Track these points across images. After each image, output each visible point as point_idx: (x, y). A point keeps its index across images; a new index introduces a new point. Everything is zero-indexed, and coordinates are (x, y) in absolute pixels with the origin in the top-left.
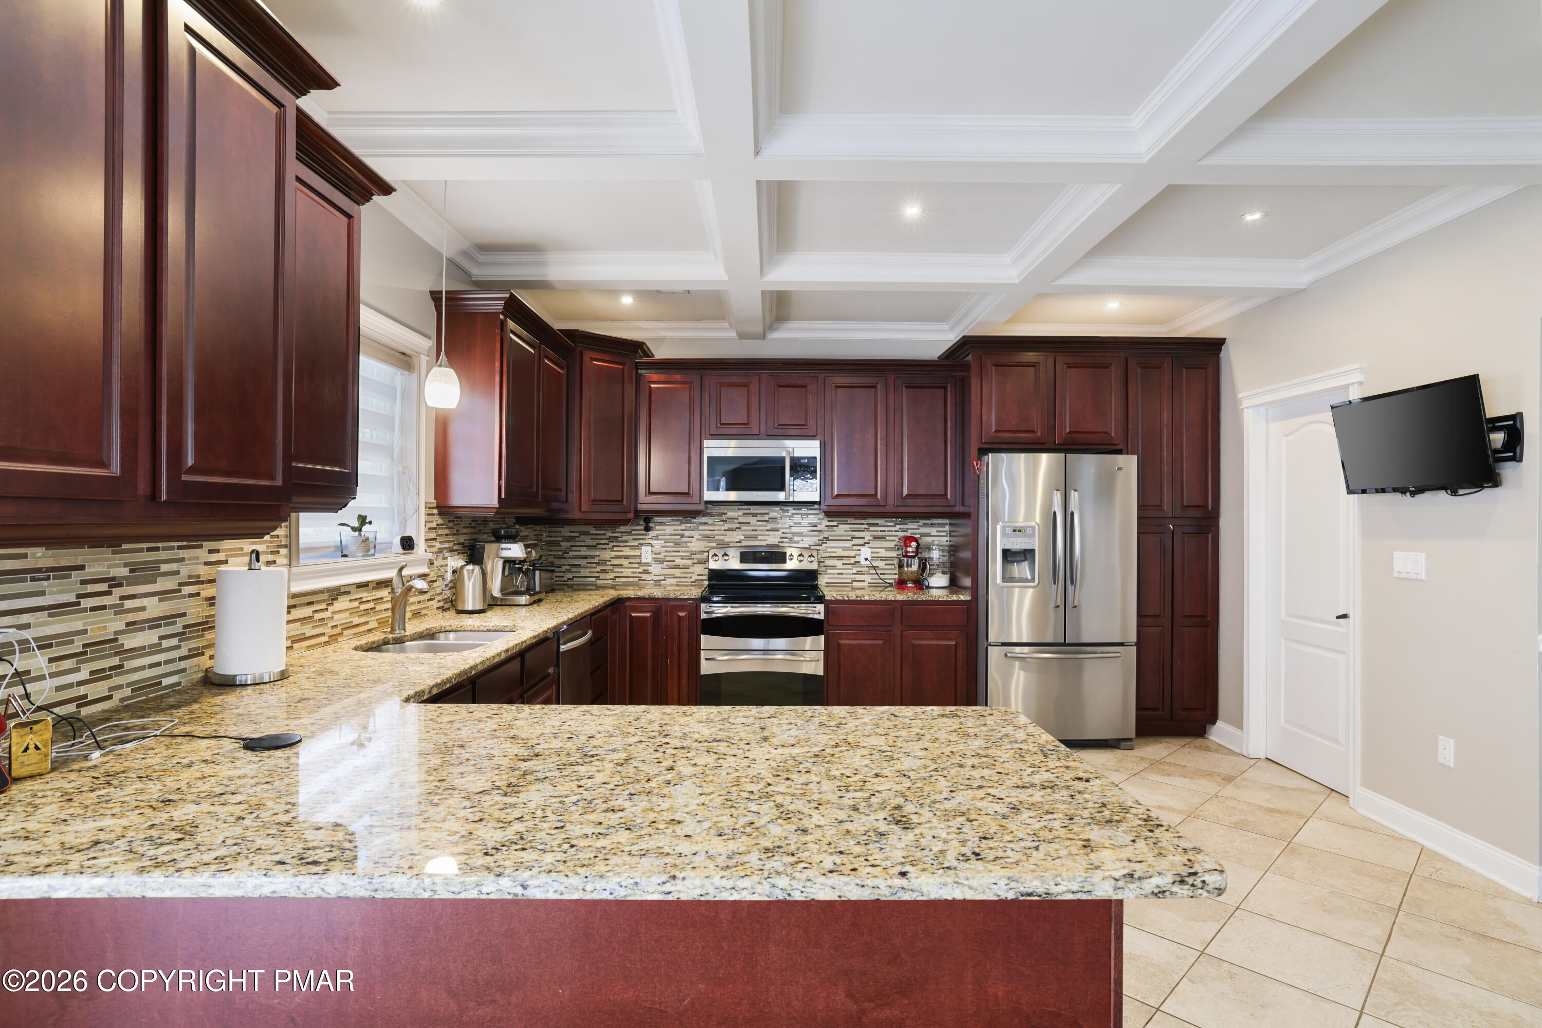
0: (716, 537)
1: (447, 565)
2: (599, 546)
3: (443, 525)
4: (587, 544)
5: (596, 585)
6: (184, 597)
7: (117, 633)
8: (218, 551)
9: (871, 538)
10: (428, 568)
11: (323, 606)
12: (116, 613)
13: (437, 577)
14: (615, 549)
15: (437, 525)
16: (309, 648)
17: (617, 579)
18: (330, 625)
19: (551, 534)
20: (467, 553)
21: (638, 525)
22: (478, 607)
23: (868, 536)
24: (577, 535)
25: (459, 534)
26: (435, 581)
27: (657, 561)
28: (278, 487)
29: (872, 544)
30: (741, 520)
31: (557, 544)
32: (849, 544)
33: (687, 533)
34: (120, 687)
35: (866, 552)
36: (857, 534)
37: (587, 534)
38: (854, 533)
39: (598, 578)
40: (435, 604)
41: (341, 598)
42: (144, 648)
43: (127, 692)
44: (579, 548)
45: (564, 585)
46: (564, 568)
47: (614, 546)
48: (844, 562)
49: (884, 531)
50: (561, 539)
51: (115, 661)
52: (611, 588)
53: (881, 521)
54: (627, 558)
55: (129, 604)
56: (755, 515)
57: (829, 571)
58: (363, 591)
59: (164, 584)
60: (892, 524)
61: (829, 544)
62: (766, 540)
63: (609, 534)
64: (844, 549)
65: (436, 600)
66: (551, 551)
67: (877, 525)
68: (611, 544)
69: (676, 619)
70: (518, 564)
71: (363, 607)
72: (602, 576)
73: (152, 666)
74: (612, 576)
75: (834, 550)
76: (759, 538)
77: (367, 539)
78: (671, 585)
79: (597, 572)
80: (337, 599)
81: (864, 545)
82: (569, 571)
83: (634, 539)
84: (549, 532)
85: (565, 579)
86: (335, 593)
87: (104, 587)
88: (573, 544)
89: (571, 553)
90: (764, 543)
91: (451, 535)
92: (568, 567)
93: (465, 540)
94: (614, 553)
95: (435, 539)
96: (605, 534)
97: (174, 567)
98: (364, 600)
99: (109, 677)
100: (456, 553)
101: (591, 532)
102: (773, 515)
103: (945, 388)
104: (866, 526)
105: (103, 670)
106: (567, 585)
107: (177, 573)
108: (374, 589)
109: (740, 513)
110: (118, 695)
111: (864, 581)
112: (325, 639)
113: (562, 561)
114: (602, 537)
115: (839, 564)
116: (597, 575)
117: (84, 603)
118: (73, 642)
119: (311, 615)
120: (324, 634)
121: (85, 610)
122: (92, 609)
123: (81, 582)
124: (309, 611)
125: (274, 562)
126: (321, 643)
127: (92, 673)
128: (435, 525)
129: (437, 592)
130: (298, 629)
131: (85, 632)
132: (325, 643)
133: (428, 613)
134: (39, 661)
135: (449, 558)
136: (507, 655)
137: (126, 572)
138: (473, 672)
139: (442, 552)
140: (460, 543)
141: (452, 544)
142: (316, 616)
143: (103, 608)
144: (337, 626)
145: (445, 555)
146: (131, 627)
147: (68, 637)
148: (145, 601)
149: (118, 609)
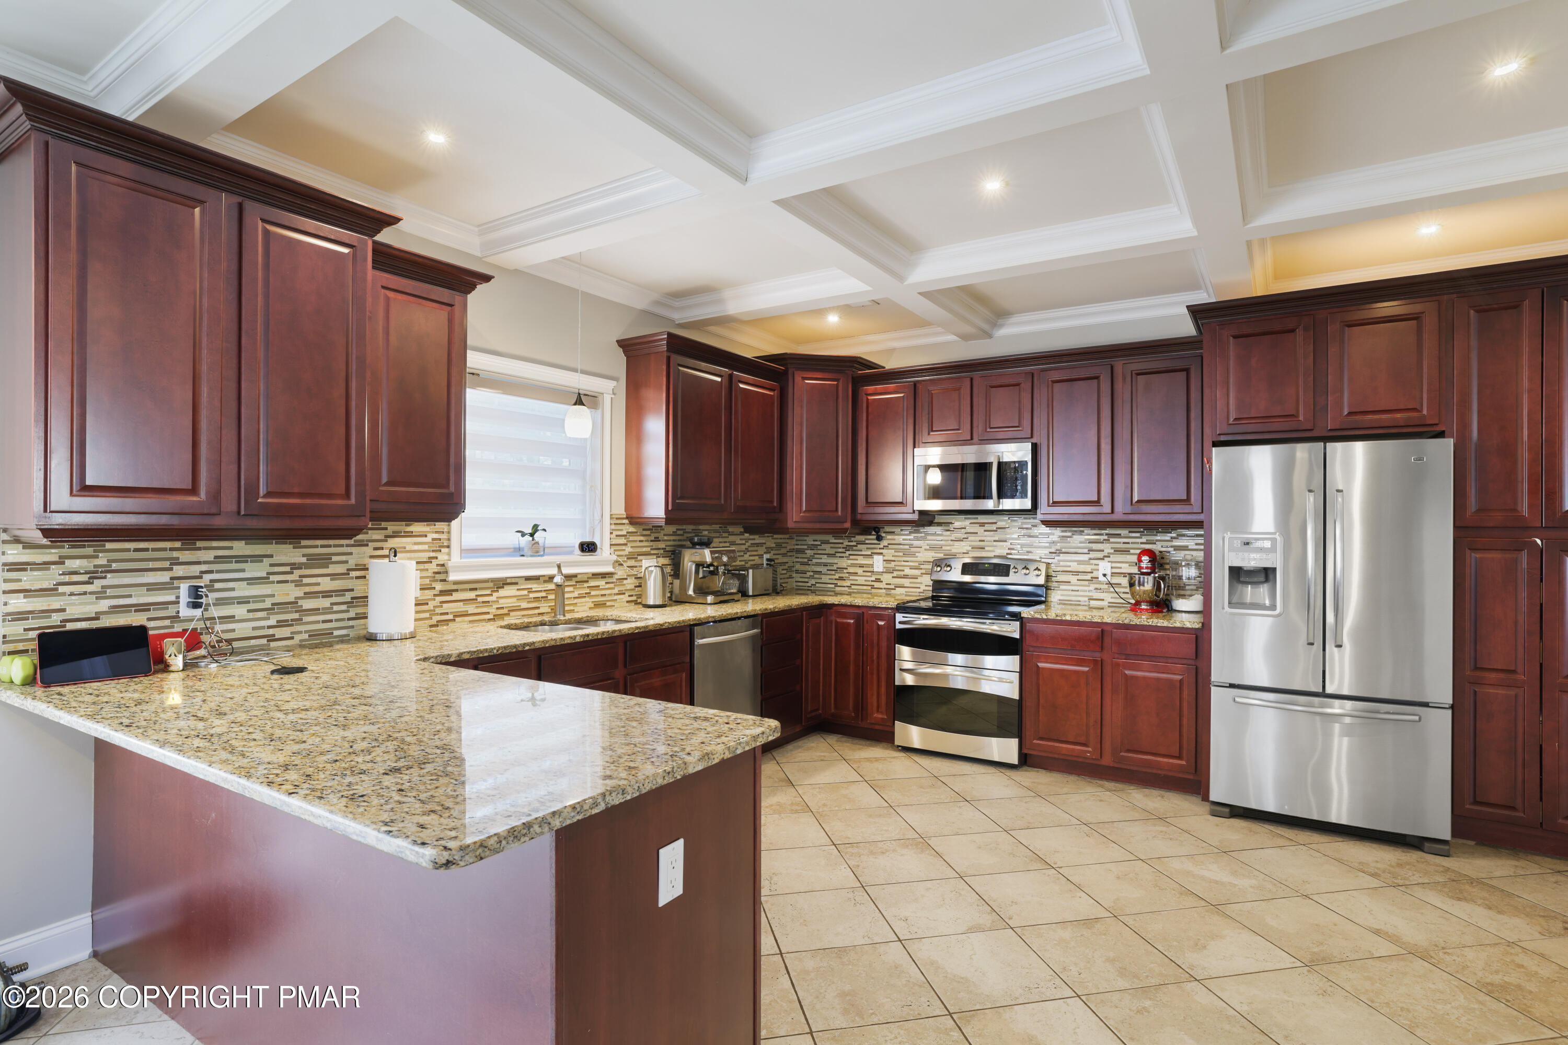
0: (944, 548)
1: (641, 566)
2: (838, 555)
3: (636, 532)
4: (827, 552)
5: (835, 591)
6: (352, 578)
7: (296, 598)
9: (1112, 551)
10: (613, 568)
11: (488, 592)
12: (296, 586)
13: (628, 575)
14: (851, 557)
15: (628, 532)
17: (853, 587)
18: (495, 606)
19: (799, 543)
20: (671, 556)
21: (870, 534)
22: (659, 602)
23: (1107, 548)
24: (819, 543)
25: (660, 541)
26: (626, 579)
27: (888, 571)
28: (352, 505)
29: (1113, 558)
30: (969, 530)
31: (802, 551)
32: (1086, 557)
33: (916, 543)
34: (300, 632)
35: (1105, 567)
36: (1094, 546)
37: (827, 542)
38: (1091, 545)
39: (836, 585)
40: (626, 598)
41: (507, 587)
42: (318, 609)
43: (306, 636)
44: (821, 556)
45: (808, 590)
46: (809, 574)
47: (850, 555)
48: (1080, 577)
49: (1128, 543)
50: (806, 547)
51: (296, 616)
52: (847, 595)
53: (1124, 532)
54: (861, 566)
55: (306, 581)
56: (982, 525)
57: (1062, 587)
58: (534, 583)
59: (332, 569)
60: (1138, 535)
61: (1062, 557)
62: (993, 551)
63: (846, 543)
64: (1080, 562)
65: (627, 595)
66: (798, 558)
67: (1119, 535)
68: (848, 553)
69: (875, 627)
70: (706, 567)
71: (532, 595)
72: (840, 583)
73: (324, 622)
74: (848, 583)
75: (1068, 564)
76: (987, 548)
77: (537, 543)
78: (901, 594)
79: (836, 579)
80: (503, 587)
81: (1103, 559)
82: (812, 577)
83: (867, 548)
84: (797, 540)
85: (809, 584)
86: (501, 584)
87: (288, 569)
88: (815, 552)
89: (815, 561)
90: (992, 554)
91: (647, 541)
92: (812, 574)
93: (666, 546)
94: (850, 562)
95: (626, 544)
96: (842, 543)
97: (344, 558)
98: (533, 590)
99: (292, 625)
100: (655, 557)
101: (831, 541)
102: (1000, 524)
103: (1187, 370)
104: (1106, 537)
105: (287, 621)
106: (811, 590)
107: (347, 562)
108: (545, 582)
109: (967, 522)
110: (298, 638)
111: (1103, 600)
112: (491, 616)
113: (807, 568)
114: (840, 545)
115: (1073, 579)
116: (836, 582)
117: (272, 578)
118: (264, 601)
119: (475, 598)
120: (488, 613)
121: (273, 582)
122: (279, 582)
123: (271, 565)
124: (472, 595)
125: (437, 558)
126: (485, 620)
127: (278, 622)
128: (624, 533)
129: (628, 588)
130: (460, 607)
131: (273, 596)
132: (490, 620)
133: (616, 605)
134: (240, 611)
135: (643, 561)
136: (586, 639)
137: (304, 560)
138: (527, 648)
139: (635, 555)
140: (659, 549)
141: (649, 549)
142: (480, 599)
143: (286, 582)
144: (503, 608)
145: (640, 558)
146: (308, 595)
147: (261, 598)
148: (319, 580)
149: (298, 584)
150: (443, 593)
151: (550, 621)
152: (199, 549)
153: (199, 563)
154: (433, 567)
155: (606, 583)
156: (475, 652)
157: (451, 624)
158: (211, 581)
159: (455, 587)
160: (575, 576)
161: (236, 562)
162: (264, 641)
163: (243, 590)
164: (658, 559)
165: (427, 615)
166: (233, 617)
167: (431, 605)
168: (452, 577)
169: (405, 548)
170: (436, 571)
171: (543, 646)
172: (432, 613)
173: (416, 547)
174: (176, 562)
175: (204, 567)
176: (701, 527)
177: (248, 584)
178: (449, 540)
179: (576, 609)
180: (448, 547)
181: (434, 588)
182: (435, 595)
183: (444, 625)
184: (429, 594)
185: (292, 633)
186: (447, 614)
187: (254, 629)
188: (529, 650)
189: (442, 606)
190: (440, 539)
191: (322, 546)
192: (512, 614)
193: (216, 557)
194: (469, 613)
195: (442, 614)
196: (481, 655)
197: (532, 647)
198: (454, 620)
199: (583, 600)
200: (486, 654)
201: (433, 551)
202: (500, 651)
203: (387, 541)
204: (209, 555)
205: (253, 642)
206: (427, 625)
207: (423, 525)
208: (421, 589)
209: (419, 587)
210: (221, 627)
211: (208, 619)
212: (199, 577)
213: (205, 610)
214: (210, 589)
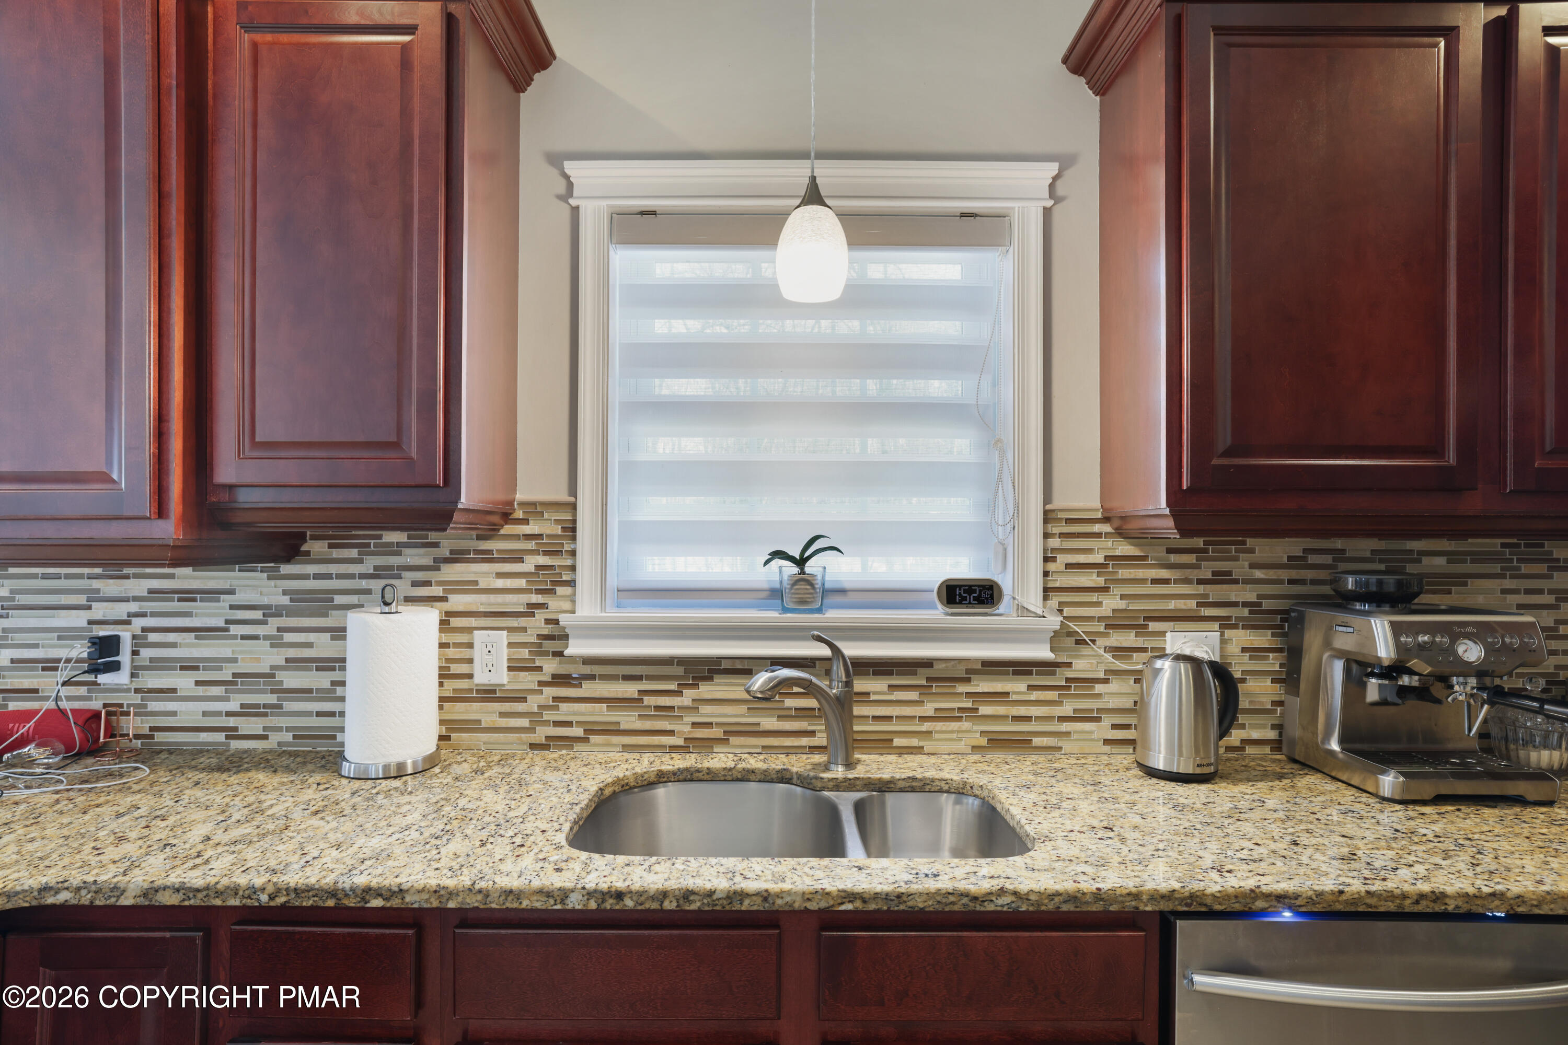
1: (1160, 648)
3: (1144, 558)
7: (272, 667)
8: (428, 583)
10: (1052, 650)
11: (673, 686)
12: (272, 646)
15: (1111, 558)
16: (626, 748)
18: (689, 719)
20: (1282, 627)
25: (1236, 582)
26: (1106, 681)
34: (279, 729)
40: (1101, 730)
41: (718, 679)
42: (310, 691)
43: (288, 737)
51: (272, 699)
55: (289, 637)
65: (1104, 723)
73: (319, 714)
77: (810, 579)
80: (711, 679)
86: (706, 669)
87: (258, 615)
91: (1184, 581)
93: (1260, 597)
95: (1104, 590)
99: (265, 715)
100: (1216, 626)
105: (257, 706)
117: (235, 629)
118: (221, 669)
119: (636, 696)
120: (671, 733)
121: (234, 637)
122: (243, 637)
123: (232, 607)
124: (630, 689)
125: (543, 606)
126: (665, 746)
127: (243, 706)
128: (1099, 558)
129: (1111, 706)
130: (601, 713)
131: (235, 660)
132: (674, 749)
133: (1067, 746)
134: (184, 682)
135: (1168, 635)
136: (609, 904)
137: (285, 600)
138: (377, 903)
139: (1138, 618)
140: (1234, 604)
141: (1192, 604)
142: (649, 700)
143: (256, 637)
144: (709, 725)
145: (1153, 626)
146: (293, 663)
147: (216, 663)
148: (312, 637)
149: (276, 643)
150: (559, 680)
151: (799, 776)
152: (127, 577)
153: (126, 600)
154: (537, 625)
155: (1031, 688)
156: (198, 890)
157: (578, 747)
158: (144, 630)
159: (587, 670)
160: (928, 663)
161: (180, 600)
162: (221, 737)
163: (189, 648)
164: (1228, 633)
165: (524, 722)
166: (174, 690)
167: (533, 704)
168: (575, 648)
169: (476, 583)
170: (546, 632)
171: (435, 904)
172: (536, 719)
173: (500, 583)
174: (95, 597)
175: (134, 607)
176: (1416, 545)
177: (197, 638)
178: (573, 568)
179: (928, 745)
180: (572, 583)
181: (540, 669)
182: (541, 683)
183: (561, 748)
184: (528, 680)
185: (265, 728)
186: (569, 724)
187: (205, 714)
188: (383, 909)
189: (557, 708)
190: (551, 567)
191: (317, 577)
192: (733, 740)
193: (151, 591)
194: (622, 728)
195: (557, 724)
196: (218, 902)
197: (395, 903)
198: (585, 740)
199: (954, 725)
200: (234, 902)
201: (539, 592)
202: (281, 900)
203: (438, 569)
204: (140, 587)
205: (204, 737)
206: (524, 744)
207: (516, 537)
208: (510, 669)
209: (505, 665)
210: (153, 706)
211: (137, 691)
212: (128, 623)
213: (133, 675)
214: (139, 642)
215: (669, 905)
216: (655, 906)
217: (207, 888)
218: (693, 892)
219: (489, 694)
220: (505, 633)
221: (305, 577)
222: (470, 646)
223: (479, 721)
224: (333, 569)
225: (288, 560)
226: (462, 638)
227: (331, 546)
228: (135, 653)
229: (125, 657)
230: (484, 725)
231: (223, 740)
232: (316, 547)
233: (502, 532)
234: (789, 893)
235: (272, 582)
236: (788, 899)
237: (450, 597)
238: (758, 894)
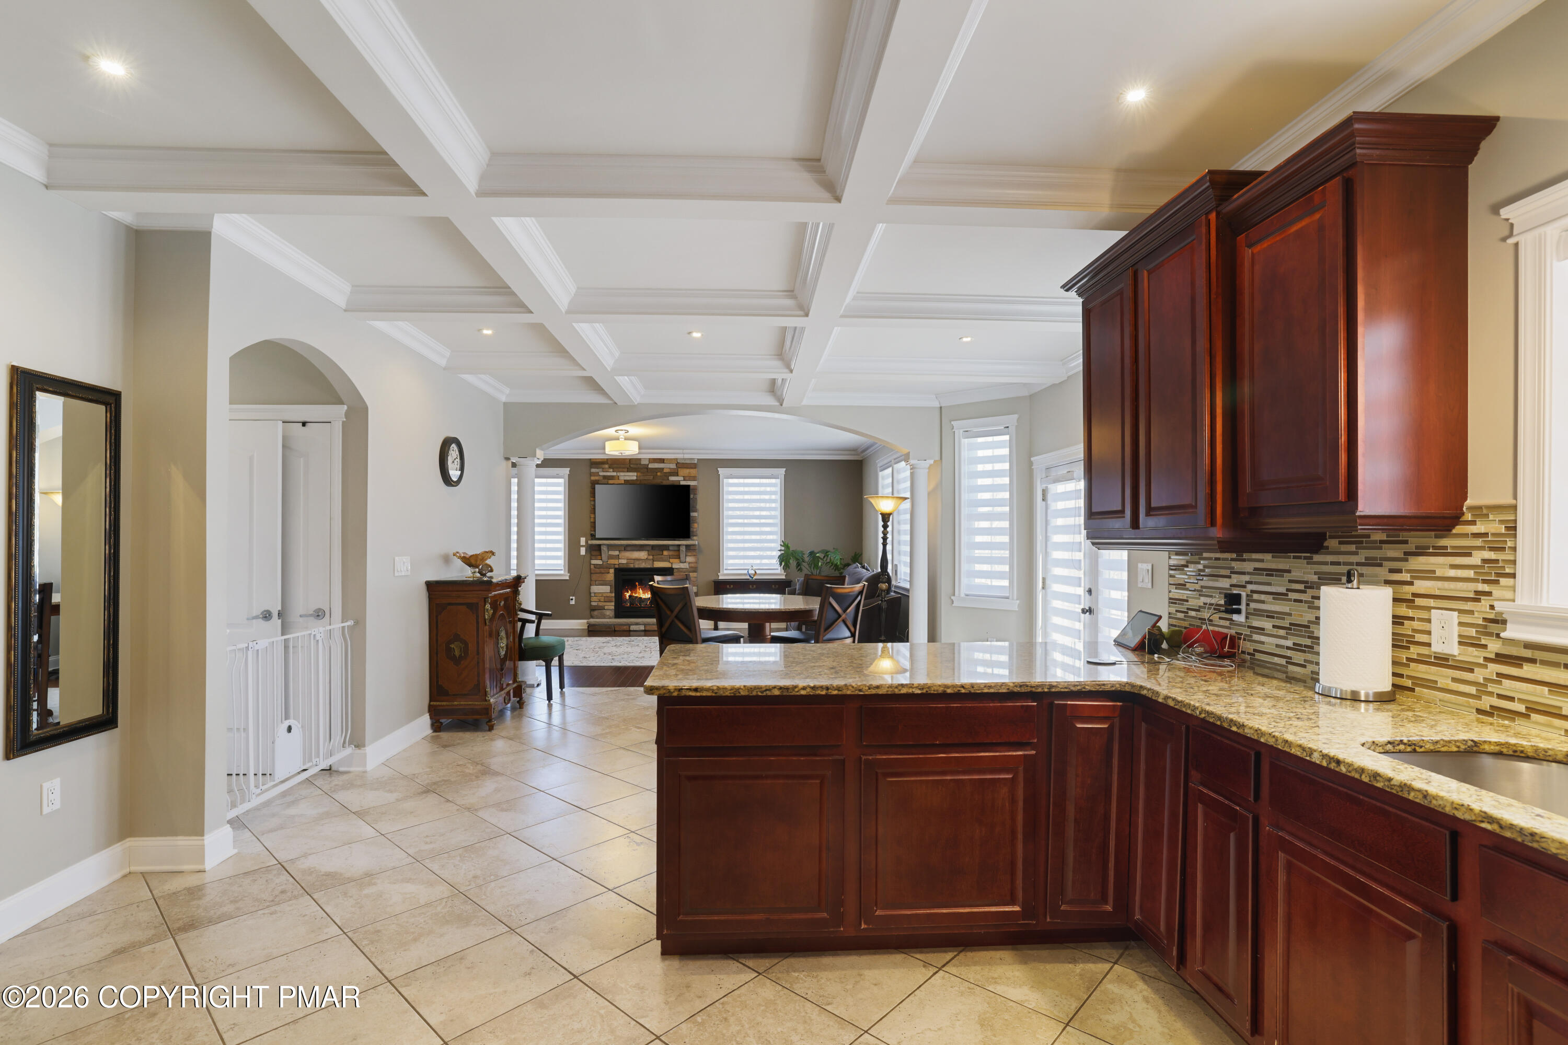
7: (1309, 622)
8: (1399, 571)
12: (1309, 607)
87: (1301, 587)
99: (1304, 652)
117: (1291, 595)
118: (1283, 619)
121: (1290, 600)
122: (1295, 601)
123: (1290, 581)
125: (1487, 594)
127: (1295, 644)
131: (1291, 615)
134: (1267, 625)
137: (1316, 578)
143: (1300, 601)
147: (1281, 615)
149: (1311, 606)
150: (1502, 658)
152: (1245, 560)
153: (1245, 573)
154: (1483, 610)
157: (1519, 719)
158: (1251, 592)
161: (1267, 575)
162: (1283, 661)
163: (1270, 605)
166: (1263, 629)
167: (1479, 676)
168: (1512, 632)
169: (1434, 572)
170: (1488, 616)
172: (1482, 689)
174: (1232, 571)
175: (1247, 578)
177: (1274, 599)
178: (1514, 562)
180: (1513, 576)
181: (1484, 647)
182: (1486, 659)
183: (1503, 716)
184: (1475, 655)
185: (1305, 661)
186: (1511, 699)
187: (1277, 646)
189: (1500, 683)
190: (1496, 561)
191: (1333, 563)
193: (1255, 569)
195: (1500, 697)
201: (1485, 581)
203: (1407, 560)
204: (1250, 566)
205: (1276, 660)
206: (1472, 708)
207: (1465, 535)
208: (1460, 643)
209: (1456, 639)
210: (1256, 637)
211: (1249, 627)
212: (1244, 587)
213: (1247, 618)
214: (1250, 599)
215: (1365, 779)
216: (1357, 776)
217: (1181, 702)
218: (1379, 775)
219: (1442, 661)
220: (1456, 613)
221: (1326, 563)
222: (1429, 621)
223: (1436, 682)
224: (1341, 558)
225: (1316, 552)
226: (1423, 615)
227: (1340, 543)
228: (1248, 605)
229: (1243, 607)
230: (1439, 685)
231: (1285, 663)
232: (1332, 543)
233: (1454, 531)
234: (1442, 798)
235: (1309, 566)
236: (1441, 802)
237: (1415, 581)
238: (1420, 791)
